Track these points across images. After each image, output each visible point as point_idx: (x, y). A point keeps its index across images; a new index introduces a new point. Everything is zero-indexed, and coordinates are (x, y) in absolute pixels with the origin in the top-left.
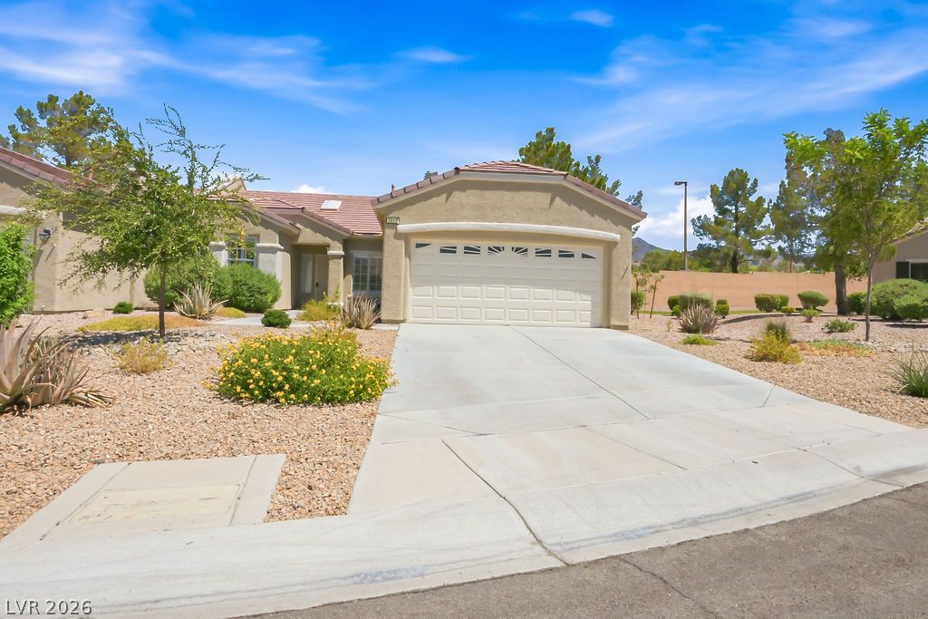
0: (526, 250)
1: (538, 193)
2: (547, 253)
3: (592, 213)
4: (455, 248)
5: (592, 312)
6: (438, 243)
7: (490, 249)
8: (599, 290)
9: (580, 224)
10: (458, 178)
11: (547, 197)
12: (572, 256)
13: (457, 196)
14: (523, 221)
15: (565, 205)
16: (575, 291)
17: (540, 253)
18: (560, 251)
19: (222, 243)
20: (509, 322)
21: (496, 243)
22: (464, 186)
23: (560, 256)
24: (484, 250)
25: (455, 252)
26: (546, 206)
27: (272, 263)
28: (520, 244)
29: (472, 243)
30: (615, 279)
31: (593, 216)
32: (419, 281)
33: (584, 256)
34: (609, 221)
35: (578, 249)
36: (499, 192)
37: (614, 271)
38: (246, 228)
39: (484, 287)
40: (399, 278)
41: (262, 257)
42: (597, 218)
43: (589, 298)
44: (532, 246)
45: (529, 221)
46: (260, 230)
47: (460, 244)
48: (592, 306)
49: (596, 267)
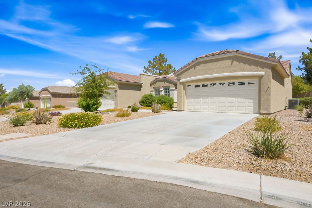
0: (224, 84)
1: (226, 61)
2: (233, 84)
3: (250, 65)
4: (199, 85)
5: (254, 107)
6: (194, 84)
7: (211, 84)
8: (257, 98)
9: (245, 70)
10: (197, 61)
11: (230, 62)
12: (244, 84)
13: (198, 67)
14: (221, 72)
15: (238, 63)
16: (245, 99)
17: (230, 84)
18: (238, 83)
19: (163, 89)
20: (218, 111)
21: (213, 82)
22: (199, 64)
23: (238, 84)
24: (209, 85)
25: (199, 87)
26: (230, 65)
27: (173, 94)
28: (222, 81)
29: (205, 83)
30: (262, 93)
31: (251, 66)
32: (188, 97)
33: (249, 83)
34: (259, 67)
35: (246, 81)
36: (211, 63)
37: (262, 89)
38: (166, 84)
39: (209, 98)
40: (181, 97)
41: (171, 92)
42: (253, 67)
43: (252, 101)
44: (227, 82)
45: (223, 72)
46: (170, 85)
47: (201, 84)
48: (254, 105)
49: (255, 87)
